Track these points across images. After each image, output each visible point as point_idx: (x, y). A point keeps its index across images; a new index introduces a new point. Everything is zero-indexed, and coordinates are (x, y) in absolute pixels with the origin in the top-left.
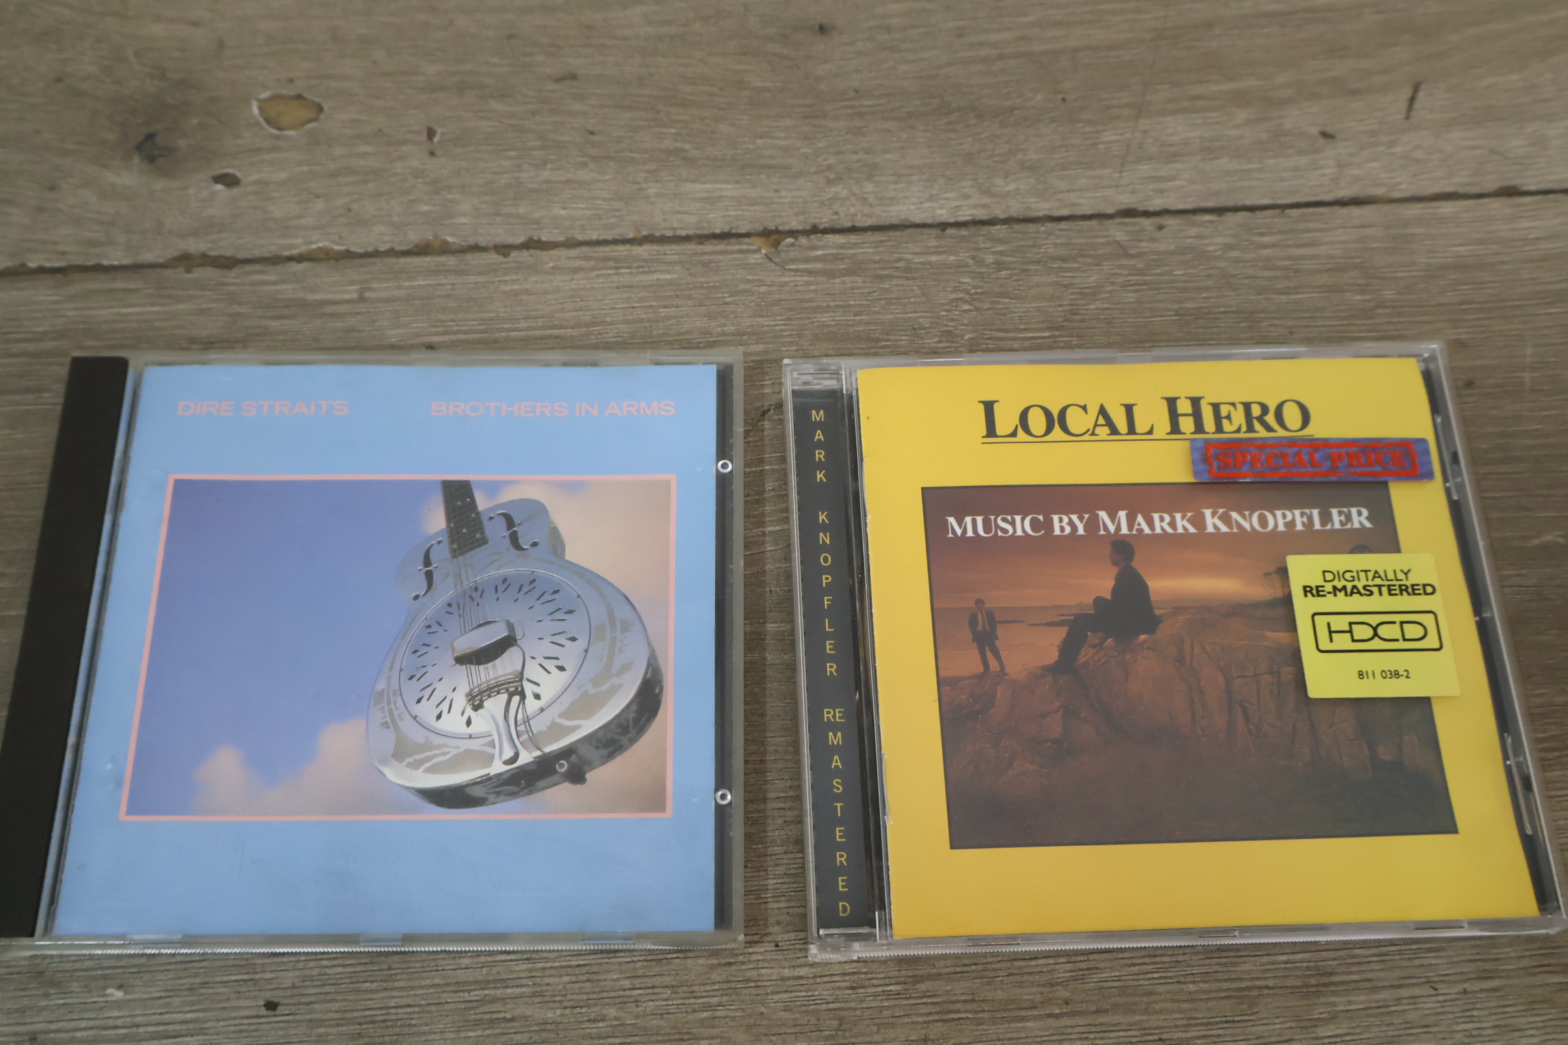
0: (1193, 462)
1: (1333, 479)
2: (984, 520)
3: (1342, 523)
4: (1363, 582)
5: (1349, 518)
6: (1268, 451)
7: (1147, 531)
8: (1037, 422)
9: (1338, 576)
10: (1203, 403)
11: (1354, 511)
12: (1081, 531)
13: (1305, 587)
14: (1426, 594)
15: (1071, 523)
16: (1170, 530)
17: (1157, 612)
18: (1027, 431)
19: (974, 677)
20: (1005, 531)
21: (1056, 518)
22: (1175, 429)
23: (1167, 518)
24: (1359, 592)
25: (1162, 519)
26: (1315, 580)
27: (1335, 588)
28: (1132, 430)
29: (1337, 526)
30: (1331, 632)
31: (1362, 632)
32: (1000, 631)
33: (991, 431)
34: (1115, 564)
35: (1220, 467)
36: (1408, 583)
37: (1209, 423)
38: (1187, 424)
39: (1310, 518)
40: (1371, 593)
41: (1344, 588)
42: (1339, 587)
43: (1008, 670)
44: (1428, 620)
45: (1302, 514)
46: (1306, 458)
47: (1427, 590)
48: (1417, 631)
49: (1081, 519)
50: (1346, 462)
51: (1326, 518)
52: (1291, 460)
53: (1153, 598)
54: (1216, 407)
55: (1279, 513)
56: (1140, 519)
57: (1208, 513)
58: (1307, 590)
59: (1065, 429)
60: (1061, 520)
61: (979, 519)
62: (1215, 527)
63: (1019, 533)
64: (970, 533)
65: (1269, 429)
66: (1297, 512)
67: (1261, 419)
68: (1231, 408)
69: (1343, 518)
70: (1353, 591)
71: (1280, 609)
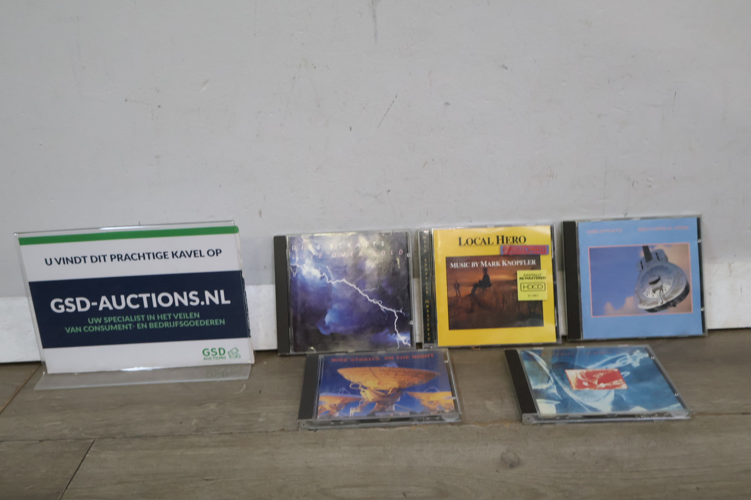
0: (500, 251)
1: (529, 254)
4: (532, 276)
5: (531, 262)
6: (516, 248)
8: (470, 242)
9: (527, 275)
10: (504, 237)
12: (477, 266)
13: (520, 278)
15: (475, 264)
16: (495, 265)
17: (491, 283)
18: (468, 244)
20: (462, 266)
21: (472, 263)
22: (498, 242)
24: (531, 279)
25: (494, 263)
26: (522, 276)
27: (526, 278)
28: (489, 243)
29: (529, 264)
30: (524, 287)
31: (530, 287)
32: (460, 287)
33: (460, 244)
34: (483, 273)
35: (506, 252)
36: (541, 277)
37: (505, 241)
38: (500, 242)
40: (533, 279)
43: (461, 295)
44: (543, 284)
45: (522, 261)
46: (523, 250)
47: (544, 278)
48: (541, 287)
49: (477, 263)
50: (531, 250)
51: (527, 262)
52: (520, 250)
53: (490, 280)
54: (507, 238)
55: (517, 261)
56: (489, 263)
57: (503, 262)
59: (475, 244)
61: (457, 264)
62: (504, 264)
63: (465, 267)
64: (455, 267)
65: (517, 242)
67: (516, 240)
68: (510, 238)
70: (529, 278)
71: (515, 282)
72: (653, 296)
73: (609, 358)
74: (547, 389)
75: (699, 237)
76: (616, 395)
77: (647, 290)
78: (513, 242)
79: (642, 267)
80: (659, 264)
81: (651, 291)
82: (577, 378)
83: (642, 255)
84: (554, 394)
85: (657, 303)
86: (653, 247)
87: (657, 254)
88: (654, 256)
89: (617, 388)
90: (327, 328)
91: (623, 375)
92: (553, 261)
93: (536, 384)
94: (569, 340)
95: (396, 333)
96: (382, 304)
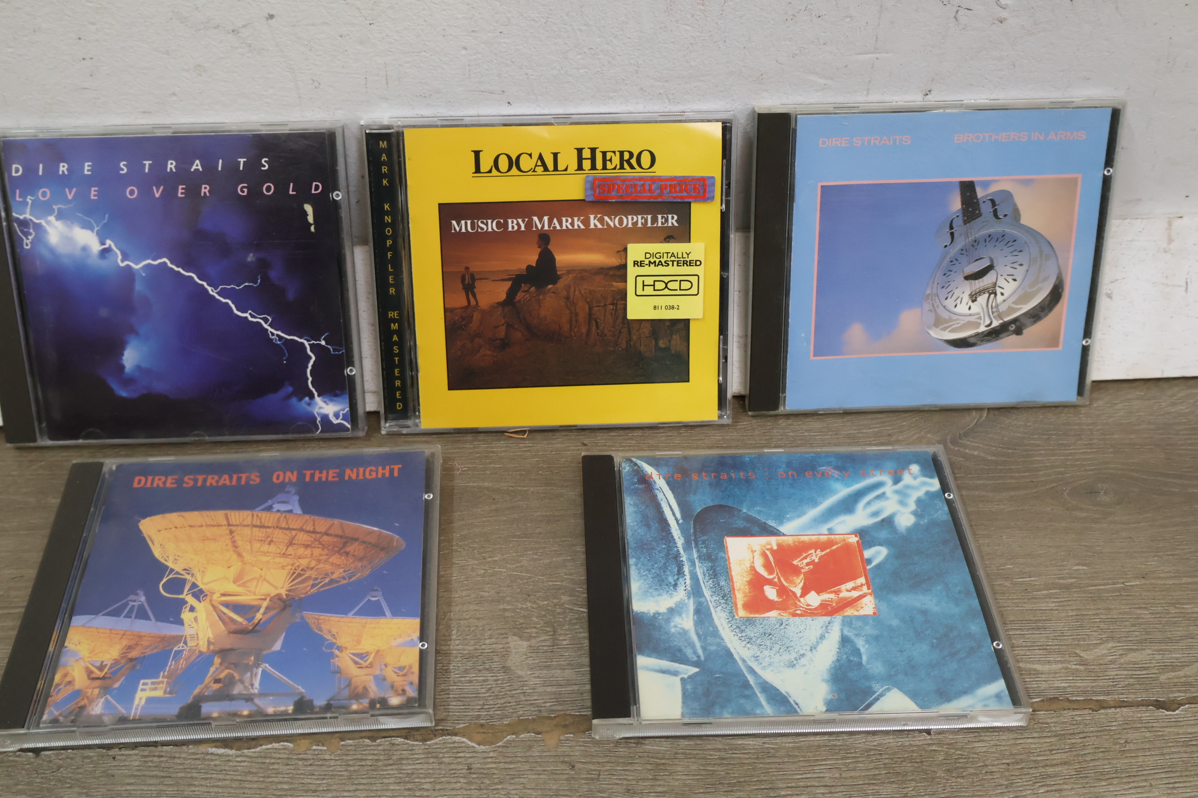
0: (586, 190)
1: (660, 200)
2: (471, 223)
3: (662, 223)
4: (665, 259)
5: (667, 220)
6: (627, 183)
7: (558, 228)
8: (503, 163)
9: (652, 255)
10: (598, 151)
11: (670, 216)
12: (523, 228)
13: (634, 262)
14: (696, 265)
15: (518, 224)
16: (570, 227)
17: (559, 273)
18: (498, 169)
19: (462, 308)
20: (482, 229)
21: (510, 221)
22: (580, 167)
23: (570, 220)
24: (662, 265)
25: (567, 221)
26: (640, 258)
27: (650, 262)
28: (556, 168)
29: (660, 225)
30: (644, 285)
31: (660, 286)
32: (477, 284)
33: (478, 170)
34: (539, 247)
35: (600, 193)
36: (688, 260)
37: (599, 164)
38: (587, 164)
39: (646, 220)
40: (668, 265)
41: (655, 262)
42: (652, 261)
43: (480, 304)
44: (694, 280)
45: (642, 218)
46: (647, 188)
47: (697, 263)
48: (688, 285)
49: (523, 221)
50: (668, 190)
51: (655, 220)
52: (639, 189)
53: (557, 265)
54: (604, 154)
55: (630, 217)
56: (555, 221)
57: (592, 217)
58: (636, 263)
59: (519, 169)
60: (513, 222)
61: (469, 222)
62: (595, 225)
63: (490, 230)
64: (463, 230)
65: (632, 167)
66: (640, 217)
67: (628, 162)
68: (613, 154)
69: (663, 220)
70: (658, 265)
71: (621, 271)
72: (970, 308)
73: (842, 491)
74: (671, 611)
75: (1109, 161)
76: (845, 641)
77: (957, 293)
78: (622, 167)
79: (952, 234)
80: (996, 228)
81: (966, 298)
82: (753, 568)
83: (956, 204)
84: (684, 633)
85: (978, 325)
86: (986, 184)
87: (993, 202)
88: (986, 209)
89: (849, 612)
90: (128, 381)
91: (869, 561)
92: (724, 217)
93: (646, 594)
94: (750, 413)
95: (312, 397)
96: (271, 325)
